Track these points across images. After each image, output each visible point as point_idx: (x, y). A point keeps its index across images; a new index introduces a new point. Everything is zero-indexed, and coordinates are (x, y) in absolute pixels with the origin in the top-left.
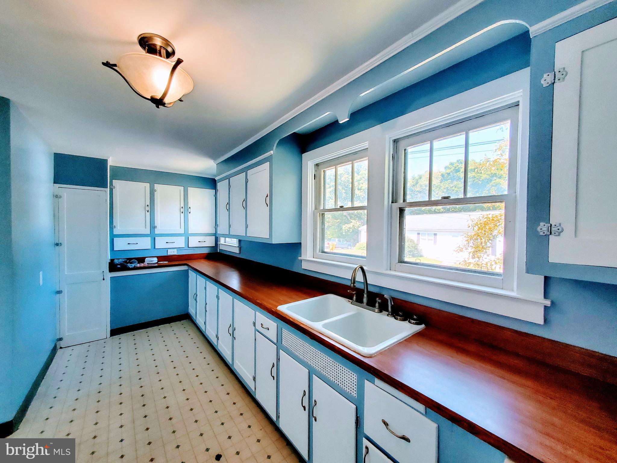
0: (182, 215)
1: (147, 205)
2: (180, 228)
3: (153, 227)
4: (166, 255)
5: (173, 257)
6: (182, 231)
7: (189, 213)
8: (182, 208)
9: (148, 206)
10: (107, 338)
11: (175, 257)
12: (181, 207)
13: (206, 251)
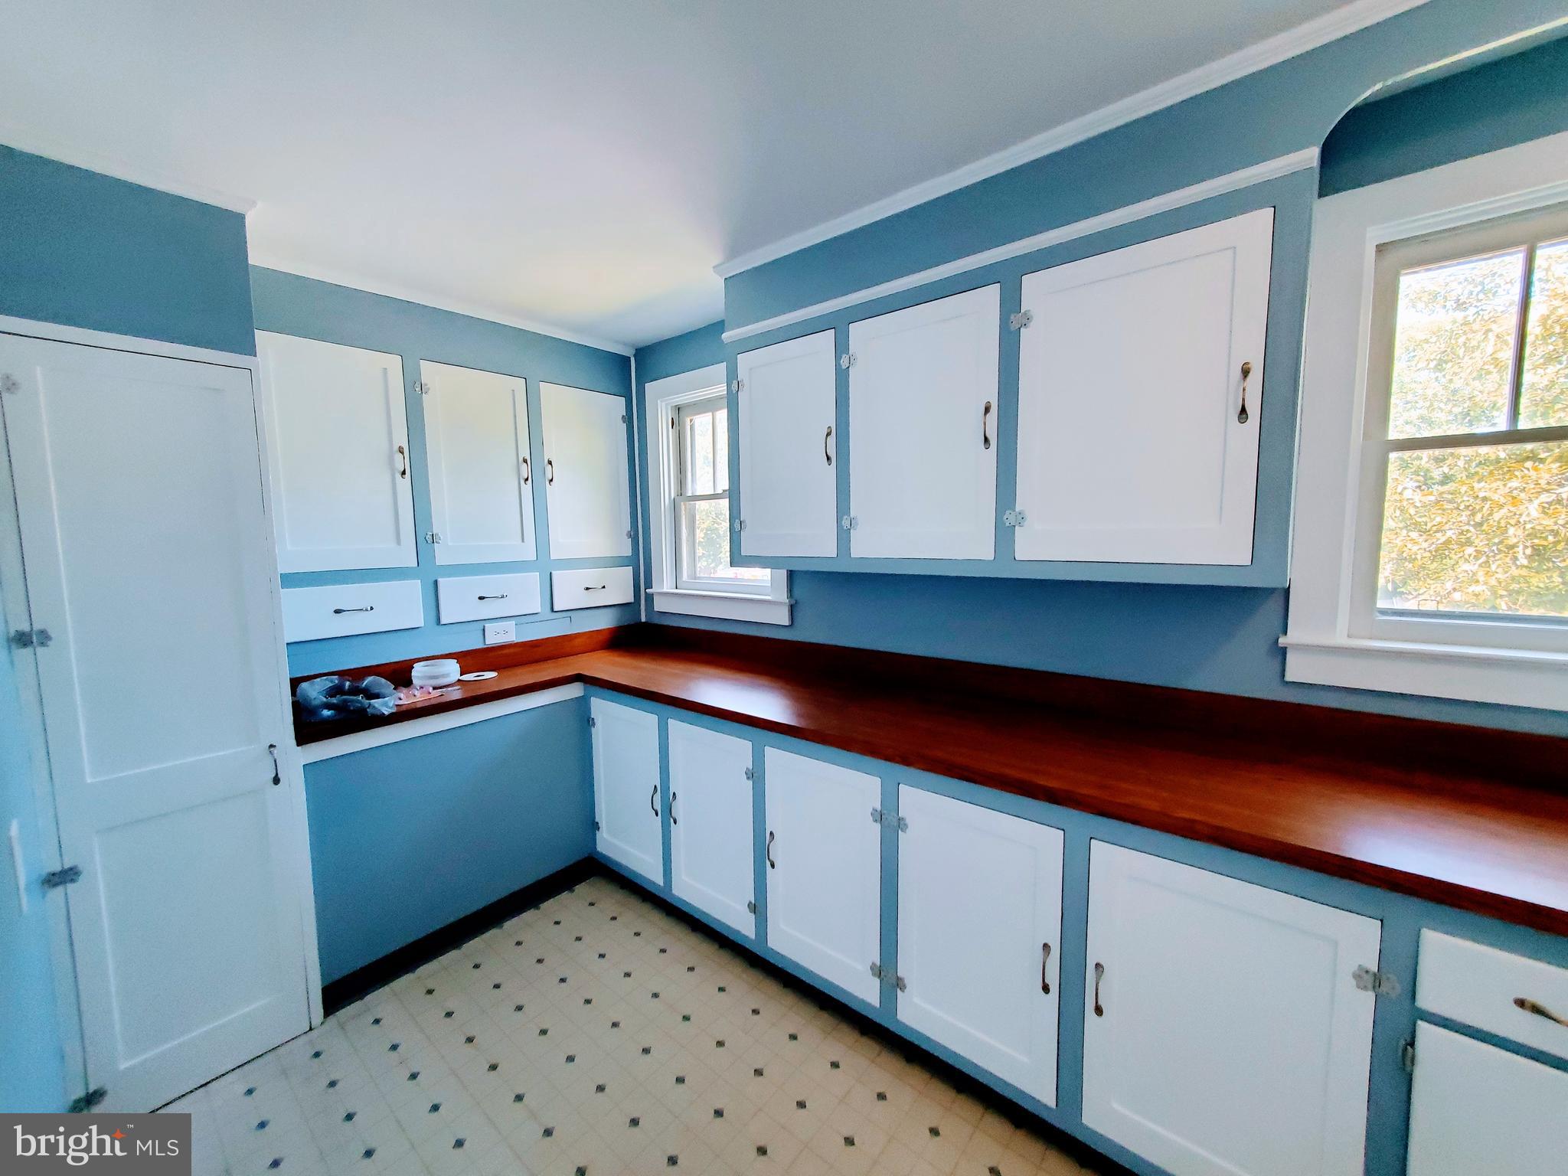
0: (527, 488)
1: (396, 448)
2: (523, 541)
3: (425, 540)
4: (480, 646)
5: (506, 651)
6: (528, 552)
7: (547, 483)
8: (525, 461)
9: (402, 453)
10: (311, 1029)
11: (512, 650)
12: (521, 459)
13: (604, 622)
